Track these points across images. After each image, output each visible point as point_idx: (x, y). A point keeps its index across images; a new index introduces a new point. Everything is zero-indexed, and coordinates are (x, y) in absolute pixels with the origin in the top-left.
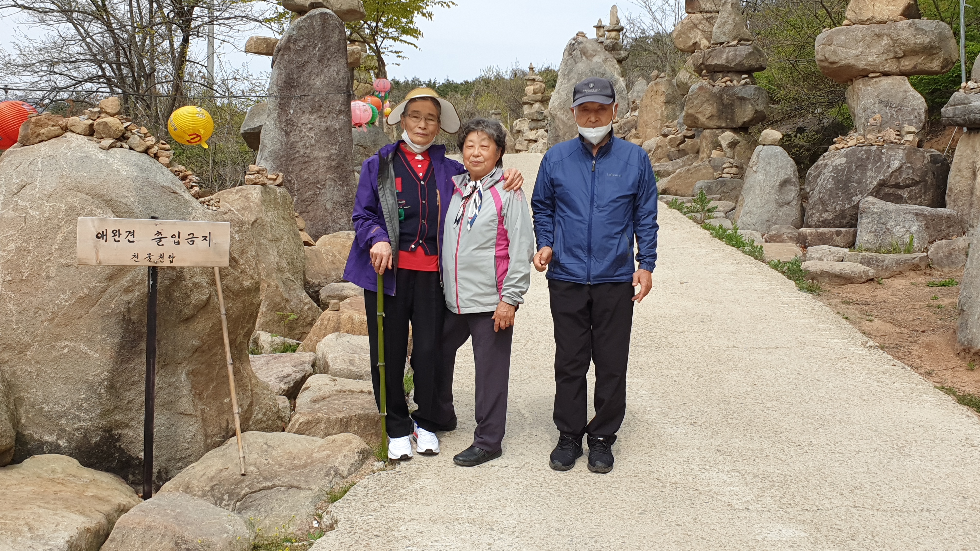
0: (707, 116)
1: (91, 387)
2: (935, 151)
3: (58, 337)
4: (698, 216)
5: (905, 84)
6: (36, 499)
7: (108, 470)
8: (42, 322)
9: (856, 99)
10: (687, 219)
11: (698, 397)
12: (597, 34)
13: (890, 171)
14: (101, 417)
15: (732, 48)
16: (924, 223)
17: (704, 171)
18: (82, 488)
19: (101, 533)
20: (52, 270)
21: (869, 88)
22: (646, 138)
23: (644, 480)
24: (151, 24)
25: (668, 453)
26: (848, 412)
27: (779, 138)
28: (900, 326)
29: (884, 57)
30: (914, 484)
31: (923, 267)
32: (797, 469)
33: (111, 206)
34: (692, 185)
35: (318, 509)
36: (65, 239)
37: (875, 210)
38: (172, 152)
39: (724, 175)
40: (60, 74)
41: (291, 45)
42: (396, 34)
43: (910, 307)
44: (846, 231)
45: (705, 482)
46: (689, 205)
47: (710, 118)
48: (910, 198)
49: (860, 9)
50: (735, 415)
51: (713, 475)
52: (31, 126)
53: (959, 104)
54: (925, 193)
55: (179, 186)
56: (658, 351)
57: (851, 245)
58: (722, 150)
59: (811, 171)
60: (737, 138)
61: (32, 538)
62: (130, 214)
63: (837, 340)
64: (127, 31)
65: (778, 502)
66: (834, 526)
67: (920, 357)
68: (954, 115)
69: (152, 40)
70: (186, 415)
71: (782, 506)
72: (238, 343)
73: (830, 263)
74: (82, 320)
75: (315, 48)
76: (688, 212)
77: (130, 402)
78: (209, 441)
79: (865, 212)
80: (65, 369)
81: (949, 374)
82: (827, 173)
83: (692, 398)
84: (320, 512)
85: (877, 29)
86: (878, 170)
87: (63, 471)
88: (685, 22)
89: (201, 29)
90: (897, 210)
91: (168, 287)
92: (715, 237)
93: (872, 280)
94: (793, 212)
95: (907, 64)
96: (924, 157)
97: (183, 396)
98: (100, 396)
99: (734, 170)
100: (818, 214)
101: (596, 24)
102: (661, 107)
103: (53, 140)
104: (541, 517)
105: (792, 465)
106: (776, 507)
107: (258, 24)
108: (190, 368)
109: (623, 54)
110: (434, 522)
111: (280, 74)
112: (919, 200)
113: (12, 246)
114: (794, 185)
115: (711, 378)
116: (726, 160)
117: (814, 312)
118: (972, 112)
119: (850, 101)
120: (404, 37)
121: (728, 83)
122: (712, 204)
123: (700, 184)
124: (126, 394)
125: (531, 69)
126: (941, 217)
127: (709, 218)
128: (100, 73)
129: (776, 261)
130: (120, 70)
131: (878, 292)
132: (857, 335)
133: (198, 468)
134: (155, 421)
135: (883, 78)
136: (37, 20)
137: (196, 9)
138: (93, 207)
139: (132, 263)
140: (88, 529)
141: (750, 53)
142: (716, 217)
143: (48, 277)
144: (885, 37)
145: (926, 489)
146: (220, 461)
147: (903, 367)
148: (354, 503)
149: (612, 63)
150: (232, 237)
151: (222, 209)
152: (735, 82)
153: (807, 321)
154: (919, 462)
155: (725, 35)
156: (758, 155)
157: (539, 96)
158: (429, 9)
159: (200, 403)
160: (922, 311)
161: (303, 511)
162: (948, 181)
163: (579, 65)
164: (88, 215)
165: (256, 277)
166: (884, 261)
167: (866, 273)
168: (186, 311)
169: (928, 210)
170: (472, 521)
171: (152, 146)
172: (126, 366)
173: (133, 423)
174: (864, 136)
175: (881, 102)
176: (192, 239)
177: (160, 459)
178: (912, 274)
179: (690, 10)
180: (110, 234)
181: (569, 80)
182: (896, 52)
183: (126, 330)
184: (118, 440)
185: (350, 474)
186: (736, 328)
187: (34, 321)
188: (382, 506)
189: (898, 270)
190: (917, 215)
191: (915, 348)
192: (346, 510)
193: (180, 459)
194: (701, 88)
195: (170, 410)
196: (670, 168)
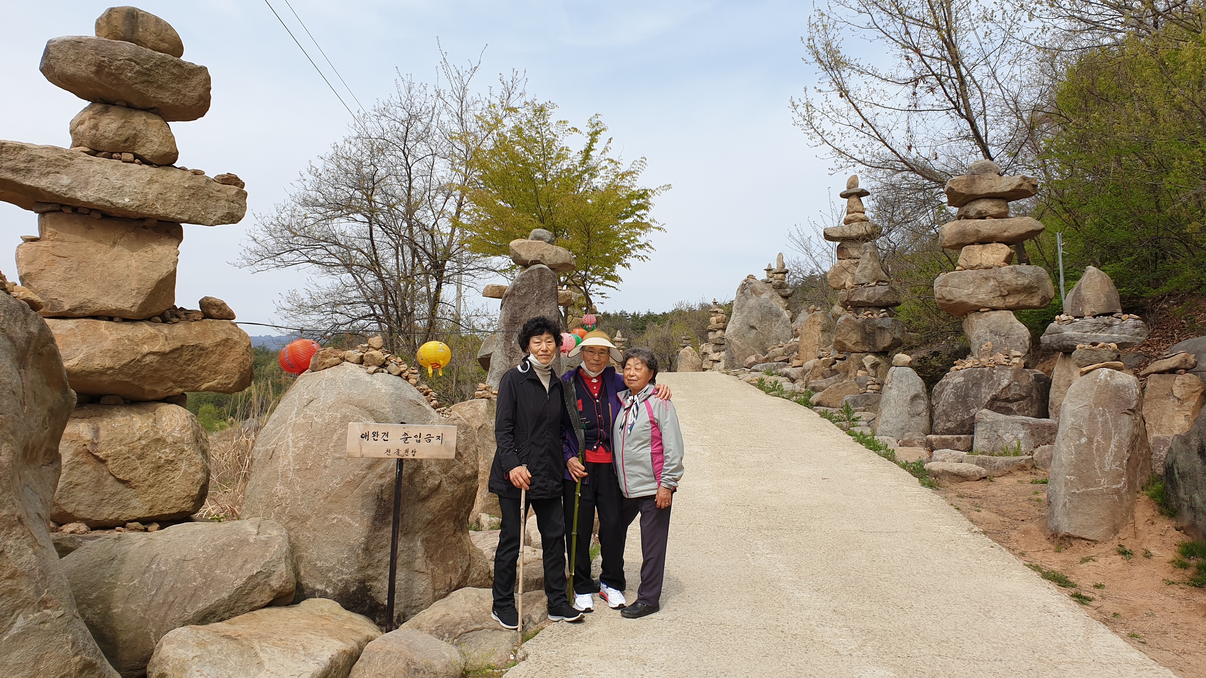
0: (853, 342)
1: (352, 549)
2: (1038, 371)
3: (330, 511)
4: (844, 424)
5: (1011, 317)
6: (308, 628)
7: (361, 613)
8: (320, 500)
9: (970, 329)
10: (835, 427)
11: (824, 569)
12: (768, 276)
13: (1001, 388)
14: (358, 572)
15: (871, 288)
16: (1029, 431)
17: (851, 387)
18: (341, 624)
19: (354, 655)
20: (329, 462)
21: (981, 320)
22: (807, 359)
23: (770, 631)
24: (413, 275)
25: (793, 612)
26: (947, 583)
27: (909, 361)
28: (1004, 516)
29: (992, 295)
30: (993, 640)
31: (1029, 468)
32: (896, 626)
33: (372, 415)
34: (840, 399)
35: (514, 646)
36: (339, 439)
37: (988, 420)
38: (419, 375)
39: (868, 391)
40: (341, 314)
41: (516, 293)
42: (601, 280)
43: (1015, 500)
44: (965, 438)
45: (820, 635)
46: (837, 415)
47: (856, 344)
48: (1019, 410)
49: (970, 257)
50: (853, 584)
51: (828, 629)
52: (319, 357)
53: (1054, 333)
54: (1031, 406)
55: (423, 400)
56: (797, 534)
57: (970, 449)
58: (866, 370)
59: (937, 387)
60: (878, 360)
61: (305, 655)
62: (386, 420)
63: (947, 526)
64: (394, 280)
65: (876, 651)
66: (919, 669)
67: (1017, 541)
68: (1051, 342)
69: (412, 287)
70: (420, 572)
71: (880, 653)
72: (460, 518)
73: (950, 464)
74: (348, 498)
75: (533, 294)
76: (837, 421)
77: (379, 561)
78: (436, 593)
79: (979, 422)
80: (334, 535)
81: (1039, 555)
82: (949, 389)
83: (820, 570)
84: (516, 648)
85: (984, 273)
86: (991, 387)
87: (329, 610)
88: (837, 266)
89: (451, 278)
90: (1005, 420)
91: (411, 475)
92: (857, 442)
93: (985, 478)
94: (923, 422)
95: (1012, 301)
96: (1029, 377)
97: (418, 558)
98: (358, 555)
99: (876, 387)
100: (942, 424)
101: (766, 268)
102: (818, 335)
103: (334, 367)
104: (685, 657)
105: (893, 623)
106: (874, 654)
107: (496, 273)
108: (424, 536)
109: (789, 291)
110: (601, 658)
111: (506, 314)
112: (1026, 412)
113: (301, 444)
114: (923, 399)
115: (838, 555)
116: (869, 378)
117: (932, 503)
118: (1064, 339)
119: (966, 331)
120: (607, 282)
121: (870, 316)
122: (856, 415)
123: (848, 398)
124: (377, 555)
125: (715, 303)
126: (1044, 426)
127: (854, 426)
128: (372, 312)
129: (904, 462)
130: (387, 309)
131: (989, 488)
132: (965, 522)
133: (427, 614)
134: (397, 576)
135: (991, 312)
136: (325, 271)
137: (448, 262)
138: (360, 415)
139: (385, 456)
140: (345, 651)
141: (886, 292)
142: (860, 426)
143: (326, 467)
144: (992, 280)
145: (1002, 644)
146: (444, 609)
147: (1000, 549)
148: (541, 642)
149: (777, 299)
150: (458, 437)
151: (452, 417)
152: (875, 315)
153: (925, 511)
154: (1000, 623)
155: (865, 277)
156: (892, 375)
157: (721, 325)
158: (627, 260)
159: (431, 564)
160: (1024, 504)
161: (503, 647)
162: (1050, 396)
163: (750, 300)
164: (357, 421)
165: (475, 467)
166: (995, 462)
167: (979, 472)
168: (423, 493)
169: (1032, 420)
170: (631, 659)
171: (404, 371)
172: (378, 533)
173: (381, 577)
174: (978, 359)
175: (991, 332)
176: (429, 438)
177: (400, 606)
178: (1020, 473)
179: (841, 257)
180: (371, 435)
181: (742, 313)
182: (1001, 292)
183: (379, 506)
184: (369, 590)
185: (540, 621)
186: (865, 515)
187: (313, 499)
188: (563, 645)
189: (1007, 470)
190: (1023, 424)
191: (1014, 534)
192: (535, 647)
193: (415, 607)
194: (847, 320)
195: (408, 568)
196: (824, 385)
